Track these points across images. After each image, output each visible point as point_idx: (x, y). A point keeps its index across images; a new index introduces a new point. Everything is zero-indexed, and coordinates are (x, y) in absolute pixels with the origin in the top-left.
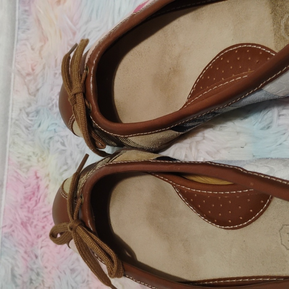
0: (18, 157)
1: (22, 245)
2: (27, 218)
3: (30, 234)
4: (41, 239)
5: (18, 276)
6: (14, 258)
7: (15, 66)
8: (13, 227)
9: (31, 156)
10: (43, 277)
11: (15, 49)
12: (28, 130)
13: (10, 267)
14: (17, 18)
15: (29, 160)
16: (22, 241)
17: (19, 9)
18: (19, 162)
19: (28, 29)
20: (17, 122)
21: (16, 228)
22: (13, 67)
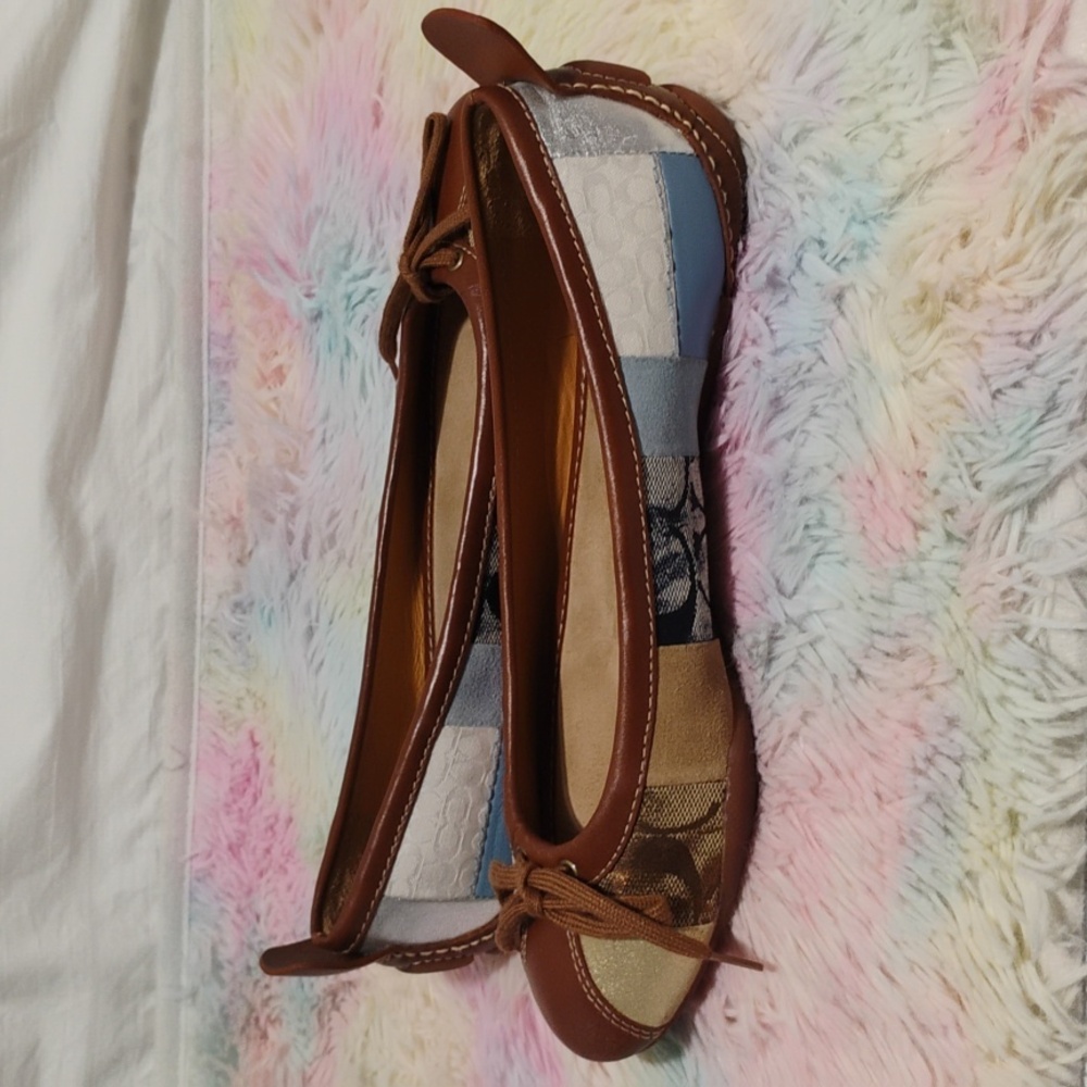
0: (219, 702)
1: (229, 894)
2: (239, 836)
3: (244, 869)
4: (266, 878)
5: (225, 965)
6: (217, 927)
7: (205, 502)
8: (214, 857)
9: (242, 698)
11: (203, 466)
12: (237, 641)
13: (210, 945)
14: (206, 400)
16: (230, 885)
17: (209, 380)
18: (220, 712)
19: (229, 423)
20: (213, 624)
21: (219, 857)
22: (202, 505)
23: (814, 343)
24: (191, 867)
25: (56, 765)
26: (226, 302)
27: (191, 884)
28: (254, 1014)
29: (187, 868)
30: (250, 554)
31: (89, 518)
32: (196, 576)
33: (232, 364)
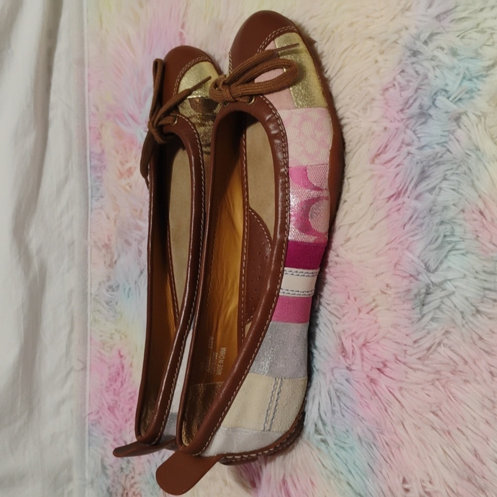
0: (101, 336)
1: (109, 432)
2: (114, 402)
3: (118, 419)
4: (129, 423)
5: (108, 467)
6: (103, 448)
7: (91, 237)
8: (100, 413)
9: (113, 334)
10: (133, 464)
11: (89, 219)
12: (109, 305)
13: (100, 457)
14: (89, 186)
15: (112, 338)
16: (111, 427)
17: (91, 176)
18: (101, 341)
19: (102, 197)
20: (97, 297)
21: (104, 414)
22: (89, 238)
23: (444, 142)
24: (89, 419)
25: (21, 370)
26: (99, 137)
27: (89, 427)
28: (126, 492)
29: (87, 421)
30: (116, 262)
31: (33, 246)
32: (87, 273)
33: (103, 168)
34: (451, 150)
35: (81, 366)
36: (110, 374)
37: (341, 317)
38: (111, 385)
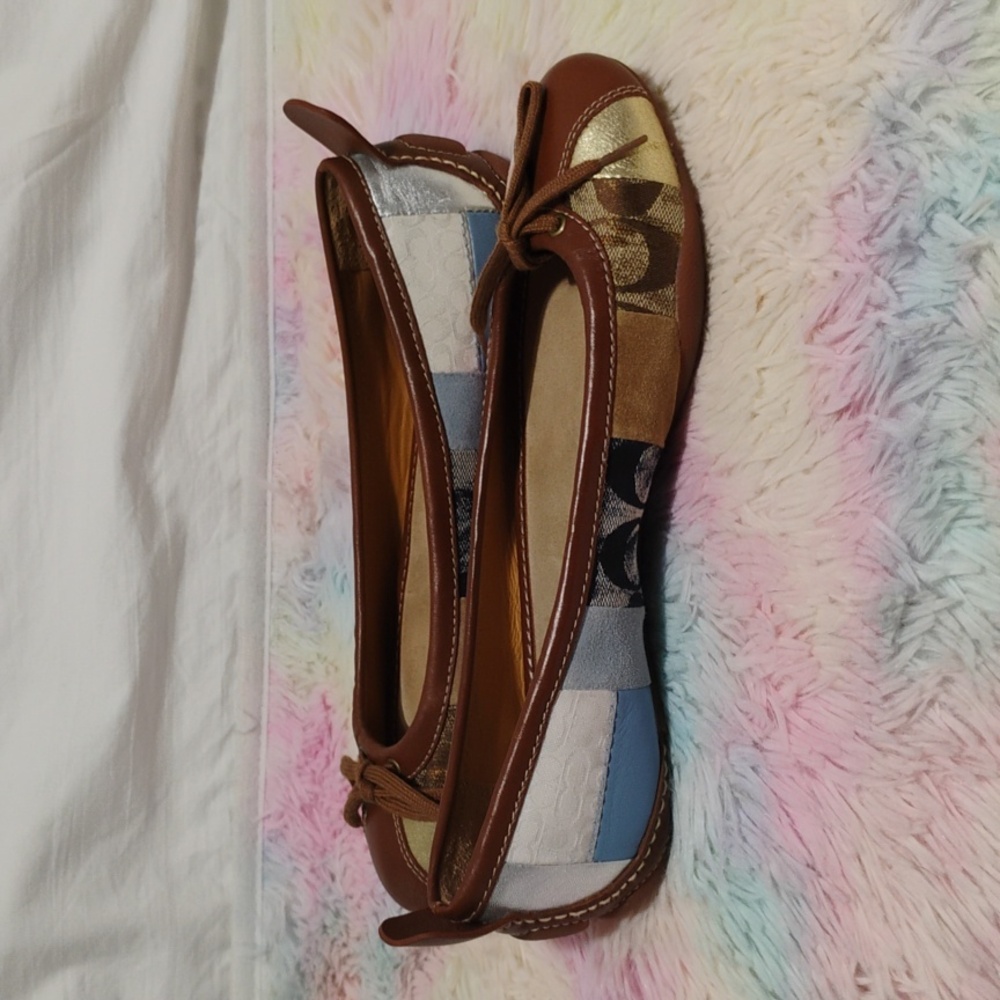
0: (289, 667)
1: (302, 855)
2: (312, 797)
3: (318, 830)
4: (340, 838)
5: (300, 923)
6: (290, 886)
7: (273, 472)
8: (286, 817)
9: (313, 663)
10: (346, 918)
11: (271, 437)
12: (306, 607)
13: (283, 903)
14: (272, 372)
15: (310, 671)
16: (304, 846)
17: (275, 354)
18: (290, 676)
19: (296, 395)
20: (283, 591)
21: (292, 819)
22: (269, 475)
23: (947, 304)
24: (264, 828)
25: (133, 730)
26: (292, 278)
27: (263, 844)
28: (331, 972)
29: (260, 829)
30: (320, 522)
31: (162, 489)
32: (265, 544)
33: (300, 337)
34: (960, 319)
35: (250, 723)
36: (306, 742)
37: (740, 641)
38: (307, 763)
